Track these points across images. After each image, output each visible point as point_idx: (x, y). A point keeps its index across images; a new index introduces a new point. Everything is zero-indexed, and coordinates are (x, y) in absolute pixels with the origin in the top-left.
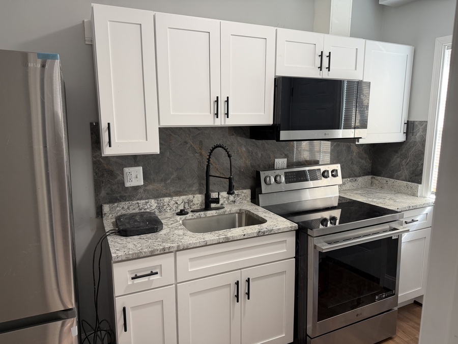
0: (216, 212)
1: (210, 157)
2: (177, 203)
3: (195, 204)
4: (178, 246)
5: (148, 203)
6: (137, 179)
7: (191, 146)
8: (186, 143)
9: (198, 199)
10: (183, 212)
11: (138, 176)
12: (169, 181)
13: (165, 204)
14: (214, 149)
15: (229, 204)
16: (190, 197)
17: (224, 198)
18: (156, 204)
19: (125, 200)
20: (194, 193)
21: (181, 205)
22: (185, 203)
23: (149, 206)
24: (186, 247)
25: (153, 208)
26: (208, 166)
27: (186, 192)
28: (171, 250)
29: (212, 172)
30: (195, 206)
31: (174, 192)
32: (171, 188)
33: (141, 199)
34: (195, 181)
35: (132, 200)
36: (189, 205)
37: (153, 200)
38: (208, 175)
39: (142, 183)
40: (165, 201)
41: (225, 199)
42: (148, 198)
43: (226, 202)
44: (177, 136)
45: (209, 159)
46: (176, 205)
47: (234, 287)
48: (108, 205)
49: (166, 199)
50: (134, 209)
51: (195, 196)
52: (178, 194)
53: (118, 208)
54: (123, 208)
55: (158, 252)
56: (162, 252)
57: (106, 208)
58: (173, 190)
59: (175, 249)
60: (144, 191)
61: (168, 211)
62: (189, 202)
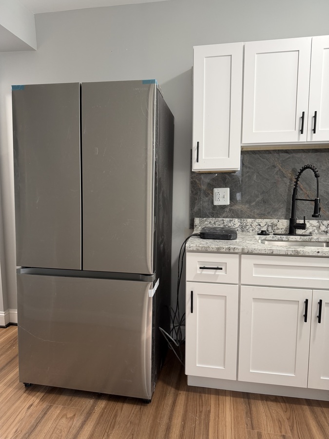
0: (301, 238)
1: (297, 180)
2: (260, 225)
3: (279, 229)
4: (243, 249)
5: (232, 221)
6: (224, 199)
7: (280, 170)
8: (274, 166)
9: (283, 224)
10: (264, 233)
11: (225, 197)
12: (254, 203)
13: (248, 224)
14: (302, 171)
15: (320, 234)
16: (275, 221)
17: (314, 226)
18: (239, 224)
19: (213, 217)
20: (279, 218)
21: (264, 228)
22: (268, 226)
23: (233, 224)
24: (250, 251)
25: (236, 226)
26: (295, 190)
27: (271, 215)
28: (236, 251)
29: (299, 196)
30: (279, 231)
31: (258, 214)
32: (256, 211)
33: (227, 217)
34: (281, 206)
35: (219, 217)
36: (272, 228)
37: (237, 219)
38: (294, 199)
39: (229, 203)
40: (248, 221)
41: (314, 228)
42: (233, 217)
43: (316, 231)
44: (265, 160)
45: (296, 182)
46: (259, 227)
47: (302, 306)
48: (199, 219)
49: (249, 220)
50: (219, 225)
51: (280, 220)
52: (262, 216)
53: (206, 222)
54: (210, 223)
55: (224, 250)
56: (227, 251)
57: (197, 221)
58: (258, 212)
59: (240, 251)
60: (230, 210)
61: (251, 231)
62: (273, 225)
